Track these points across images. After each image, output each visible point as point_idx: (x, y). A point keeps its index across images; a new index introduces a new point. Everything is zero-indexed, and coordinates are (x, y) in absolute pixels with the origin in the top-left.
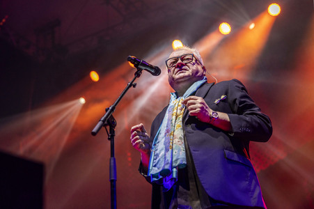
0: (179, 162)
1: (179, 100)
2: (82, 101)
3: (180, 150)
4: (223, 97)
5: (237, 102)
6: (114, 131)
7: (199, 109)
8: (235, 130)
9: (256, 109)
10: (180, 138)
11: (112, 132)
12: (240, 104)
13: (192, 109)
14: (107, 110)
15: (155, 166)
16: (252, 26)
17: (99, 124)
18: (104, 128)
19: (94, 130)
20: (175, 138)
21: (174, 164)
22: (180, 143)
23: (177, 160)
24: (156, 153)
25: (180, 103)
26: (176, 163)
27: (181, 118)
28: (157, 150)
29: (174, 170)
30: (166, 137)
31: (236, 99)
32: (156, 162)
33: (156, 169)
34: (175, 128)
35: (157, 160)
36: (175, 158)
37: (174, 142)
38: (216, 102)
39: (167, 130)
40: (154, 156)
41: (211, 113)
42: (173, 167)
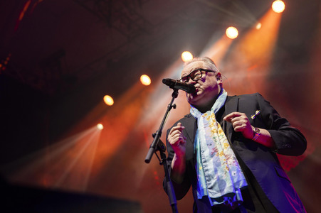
0: (241, 184)
1: (211, 115)
2: (100, 126)
3: (238, 171)
4: (257, 112)
5: (271, 117)
7: (245, 125)
8: (279, 147)
10: (234, 158)
11: (163, 156)
12: (274, 119)
13: (237, 125)
14: (154, 136)
15: (211, 188)
16: (259, 26)
17: (150, 150)
18: (154, 154)
19: (147, 158)
20: (228, 159)
21: (237, 187)
22: (235, 163)
23: (238, 182)
24: (207, 173)
25: (214, 118)
26: (239, 185)
27: (225, 136)
28: (207, 170)
29: (237, 192)
30: (215, 156)
31: (269, 114)
32: (212, 184)
33: (214, 191)
34: (223, 146)
35: (213, 182)
36: (235, 181)
37: (229, 163)
38: (253, 117)
39: (214, 149)
40: (205, 177)
41: (254, 129)
42: (236, 189)
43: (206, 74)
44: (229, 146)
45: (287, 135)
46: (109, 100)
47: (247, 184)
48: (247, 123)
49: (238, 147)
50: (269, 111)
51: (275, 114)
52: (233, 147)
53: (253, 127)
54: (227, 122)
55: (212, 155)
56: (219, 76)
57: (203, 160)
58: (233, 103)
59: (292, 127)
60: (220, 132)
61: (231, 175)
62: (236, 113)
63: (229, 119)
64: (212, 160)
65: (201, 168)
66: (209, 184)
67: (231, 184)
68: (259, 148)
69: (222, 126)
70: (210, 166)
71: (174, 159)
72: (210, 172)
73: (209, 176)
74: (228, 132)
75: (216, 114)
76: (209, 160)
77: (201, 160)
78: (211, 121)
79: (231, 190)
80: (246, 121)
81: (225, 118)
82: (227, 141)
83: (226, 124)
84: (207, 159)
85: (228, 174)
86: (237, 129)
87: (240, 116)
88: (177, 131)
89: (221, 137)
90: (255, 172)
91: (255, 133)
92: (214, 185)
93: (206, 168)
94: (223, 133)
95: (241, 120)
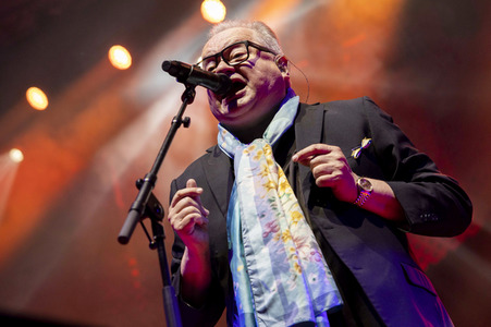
0: (329, 302)
1: (262, 147)
3: (322, 274)
4: (365, 142)
5: (395, 152)
6: (161, 228)
7: (340, 173)
9: (431, 166)
10: (313, 245)
11: (158, 230)
13: (323, 173)
14: (139, 186)
15: (264, 311)
17: (132, 215)
18: (139, 225)
19: (124, 232)
20: (300, 246)
21: (319, 308)
22: (316, 256)
23: (322, 297)
24: (254, 278)
25: (269, 156)
26: (324, 304)
27: (293, 195)
28: (255, 272)
29: (320, 319)
30: (273, 241)
31: (392, 146)
32: (265, 303)
33: (271, 318)
34: (289, 219)
35: (267, 297)
36: (315, 295)
37: (301, 255)
38: (355, 153)
39: (269, 225)
40: (250, 286)
41: (358, 180)
42: (317, 314)
43: (258, 54)
44: (303, 219)
45: (429, 192)
46: (37, 98)
47: (340, 302)
48: (343, 169)
49: (322, 219)
50: (390, 137)
51: (405, 146)
52: (311, 221)
53: (355, 177)
54: (300, 166)
55: (266, 238)
56: (283, 63)
57: (247, 250)
58: (312, 120)
59: (441, 175)
60: (283, 186)
61: (305, 282)
62: (319, 146)
63: (304, 160)
64: (266, 250)
65: (241, 268)
66: (260, 302)
67: (306, 303)
68: (366, 220)
69: (287, 174)
70: (263, 262)
71: (185, 258)
72: (260, 277)
73: (259, 284)
74: (301, 187)
75: (273, 147)
76: (258, 250)
77: (242, 248)
78: (264, 162)
79: (306, 316)
80: (340, 164)
81: (295, 157)
82: (297, 208)
83: (296, 169)
84: (254, 246)
85: (300, 281)
86: (322, 181)
87: (327, 152)
88: (187, 199)
89: (284, 199)
90: (361, 274)
91: (359, 190)
92: (271, 304)
93: (252, 268)
94: (289, 189)
95: (330, 162)
